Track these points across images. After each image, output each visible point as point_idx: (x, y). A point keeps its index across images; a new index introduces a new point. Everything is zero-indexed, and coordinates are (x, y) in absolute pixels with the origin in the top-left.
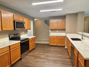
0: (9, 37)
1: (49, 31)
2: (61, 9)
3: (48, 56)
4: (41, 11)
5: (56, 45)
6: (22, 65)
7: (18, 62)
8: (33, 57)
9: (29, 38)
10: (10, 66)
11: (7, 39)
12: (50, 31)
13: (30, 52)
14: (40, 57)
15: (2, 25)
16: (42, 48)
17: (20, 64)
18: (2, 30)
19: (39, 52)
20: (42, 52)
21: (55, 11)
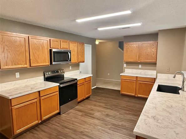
0: (44, 75)
1: (123, 65)
2: (139, 24)
3: (107, 115)
4: (100, 29)
5: (133, 94)
6: (59, 123)
7: (55, 118)
8: (80, 114)
9: (76, 79)
10: (40, 122)
11: (40, 79)
12: (125, 65)
13: (80, 104)
14: (93, 114)
15: (31, 58)
16: (104, 98)
17: (56, 122)
18: (30, 66)
19: (95, 105)
20: (100, 106)
21: (129, 28)
